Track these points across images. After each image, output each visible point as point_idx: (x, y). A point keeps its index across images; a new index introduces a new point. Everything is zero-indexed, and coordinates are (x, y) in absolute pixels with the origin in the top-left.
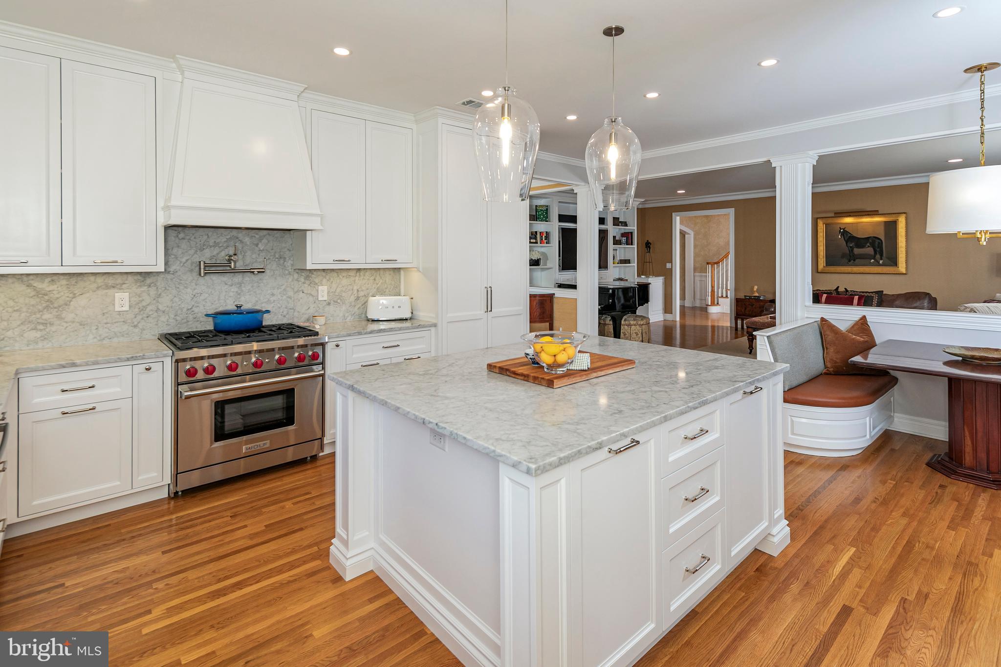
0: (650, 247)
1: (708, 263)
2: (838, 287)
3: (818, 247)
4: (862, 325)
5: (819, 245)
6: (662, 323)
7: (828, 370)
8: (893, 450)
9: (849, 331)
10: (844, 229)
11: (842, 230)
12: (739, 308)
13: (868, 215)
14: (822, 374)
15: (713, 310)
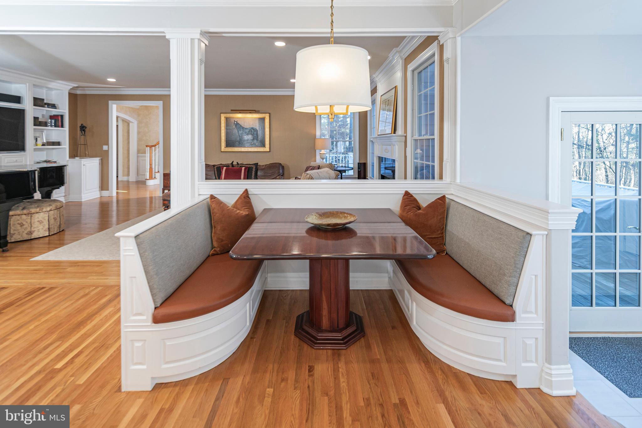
0: (84, 130)
1: (147, 146)
2: (233, 161)
3: (221, 134)
4: (246, 197)
5: (222, 132)
6: (98, 201)
7: (215, 250)
8: (268, 321)
9: (235, 206)
10: (237, 122)
11: (235, 123)
12: (166, 182)
13: (250, 113)
14: (209, 256)
15: (151, 183)
